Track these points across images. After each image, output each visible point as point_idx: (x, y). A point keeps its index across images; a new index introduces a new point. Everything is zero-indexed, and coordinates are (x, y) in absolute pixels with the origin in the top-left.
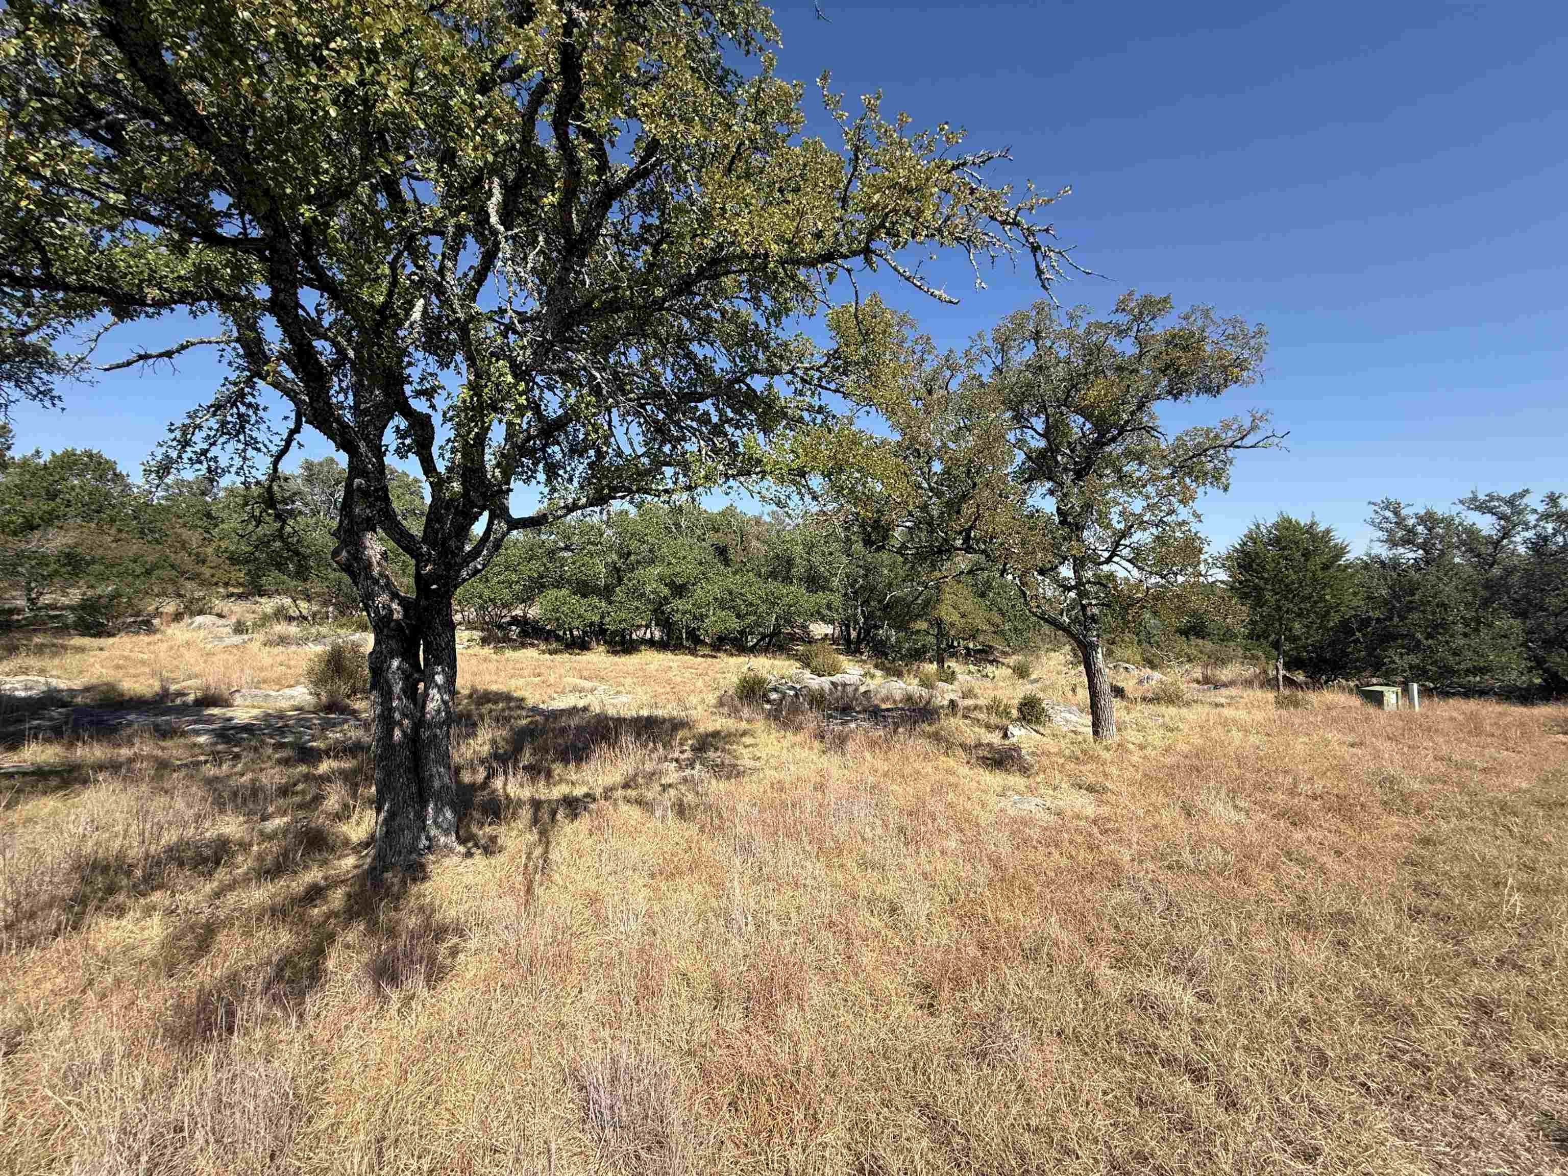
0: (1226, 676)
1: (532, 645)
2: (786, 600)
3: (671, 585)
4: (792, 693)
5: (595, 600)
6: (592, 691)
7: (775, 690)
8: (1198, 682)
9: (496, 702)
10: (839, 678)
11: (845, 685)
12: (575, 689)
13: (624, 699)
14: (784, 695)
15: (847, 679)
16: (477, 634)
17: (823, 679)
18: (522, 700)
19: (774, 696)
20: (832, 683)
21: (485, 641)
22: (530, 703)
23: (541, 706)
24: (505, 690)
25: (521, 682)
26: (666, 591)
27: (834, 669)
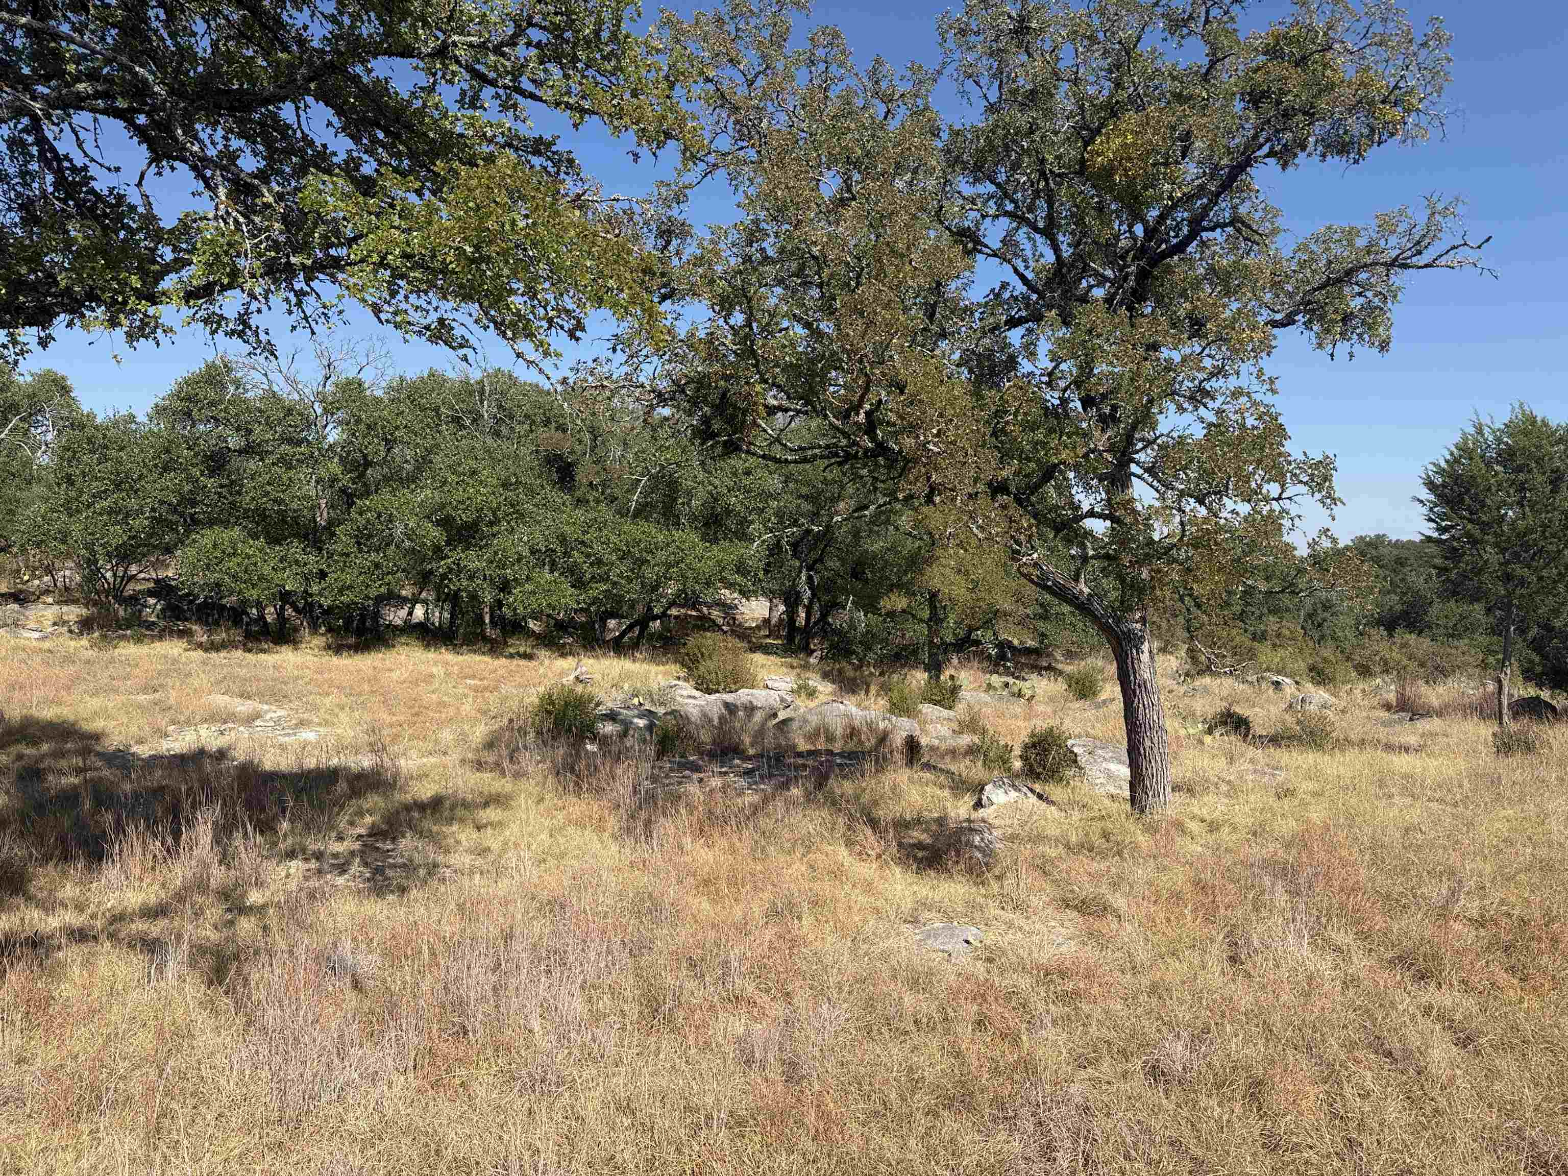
0: (1439, 696)
1: (181, 634)
2: (661, 556)
3: (445, 523)
4: (641, 723)
5: (296, 549)
6: (250, 719)
7: (612, 716)
8: (1388, 707)
9: (35, 742)
10: (743, 695)
11: (751, 709)
12: (214, 717)
13: (308, 735)
14: (627, 725)
15: (759, 697)
16: (73, 613)
17: (713, 697)
18: (97, 737)
19: (609, 728)
20: (726, 705)
21: (86, 625)
22: (114, 742)
23: (134, 749)
24: (72, 718)
25: (112, 703)
26: (435, 534)
27: (737, 680)
